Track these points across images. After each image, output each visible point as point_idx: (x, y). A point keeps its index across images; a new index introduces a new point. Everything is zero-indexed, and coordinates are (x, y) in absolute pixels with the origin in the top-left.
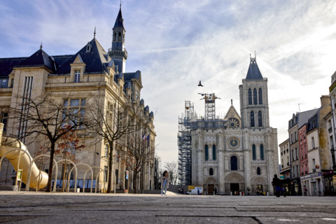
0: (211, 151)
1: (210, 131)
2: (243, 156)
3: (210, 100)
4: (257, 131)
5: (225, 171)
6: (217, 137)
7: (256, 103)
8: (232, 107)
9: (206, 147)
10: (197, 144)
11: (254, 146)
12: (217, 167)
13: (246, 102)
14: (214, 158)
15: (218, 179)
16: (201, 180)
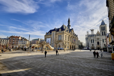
0: (93, 41)
1: (92, 37)
2: (101, 42)
3: (92, 30)
4: (104, 36)
5: (96, 45)
6: (94, 38)
7: (103, 30)
8: (98, 31)
9: (92, 40)
10: (89, 40)
11: (103, 40)
12: (94, 44)
13: (101, 30)
14: (93, 42)
15: (94, 47)
16: (90, 47)
